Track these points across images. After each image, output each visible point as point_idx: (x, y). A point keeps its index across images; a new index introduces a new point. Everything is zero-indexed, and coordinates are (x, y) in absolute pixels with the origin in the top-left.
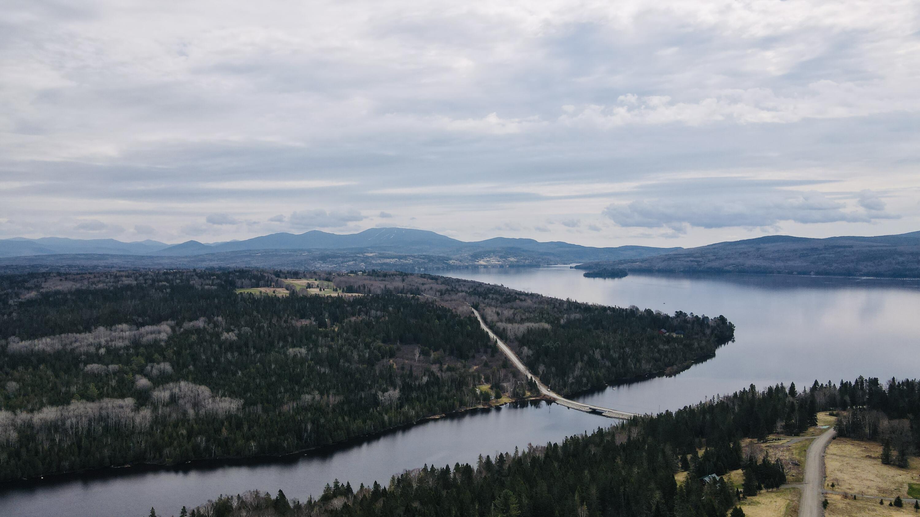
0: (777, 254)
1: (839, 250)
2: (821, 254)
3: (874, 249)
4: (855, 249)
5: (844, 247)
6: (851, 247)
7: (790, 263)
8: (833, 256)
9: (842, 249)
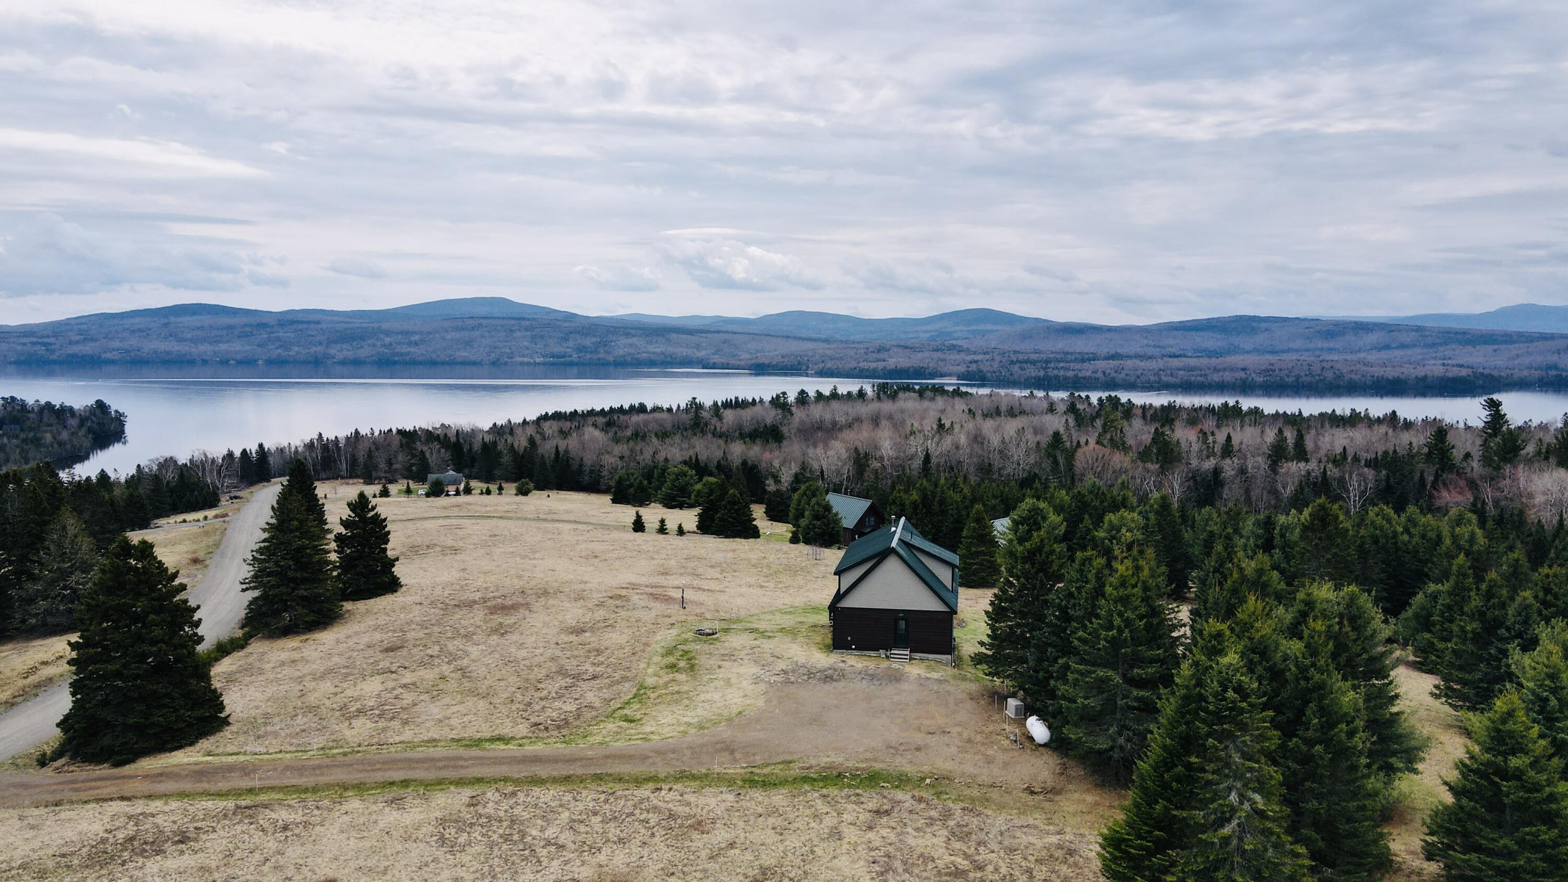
0: (199, 333)
1: (300, 327)
2: (273, 333)
3: (350, 326)
4: (324, 326)
5: (308, 322)
6: (318, 322)
7: (223, 347)
8: (292, 335)
9: (306, 326)
